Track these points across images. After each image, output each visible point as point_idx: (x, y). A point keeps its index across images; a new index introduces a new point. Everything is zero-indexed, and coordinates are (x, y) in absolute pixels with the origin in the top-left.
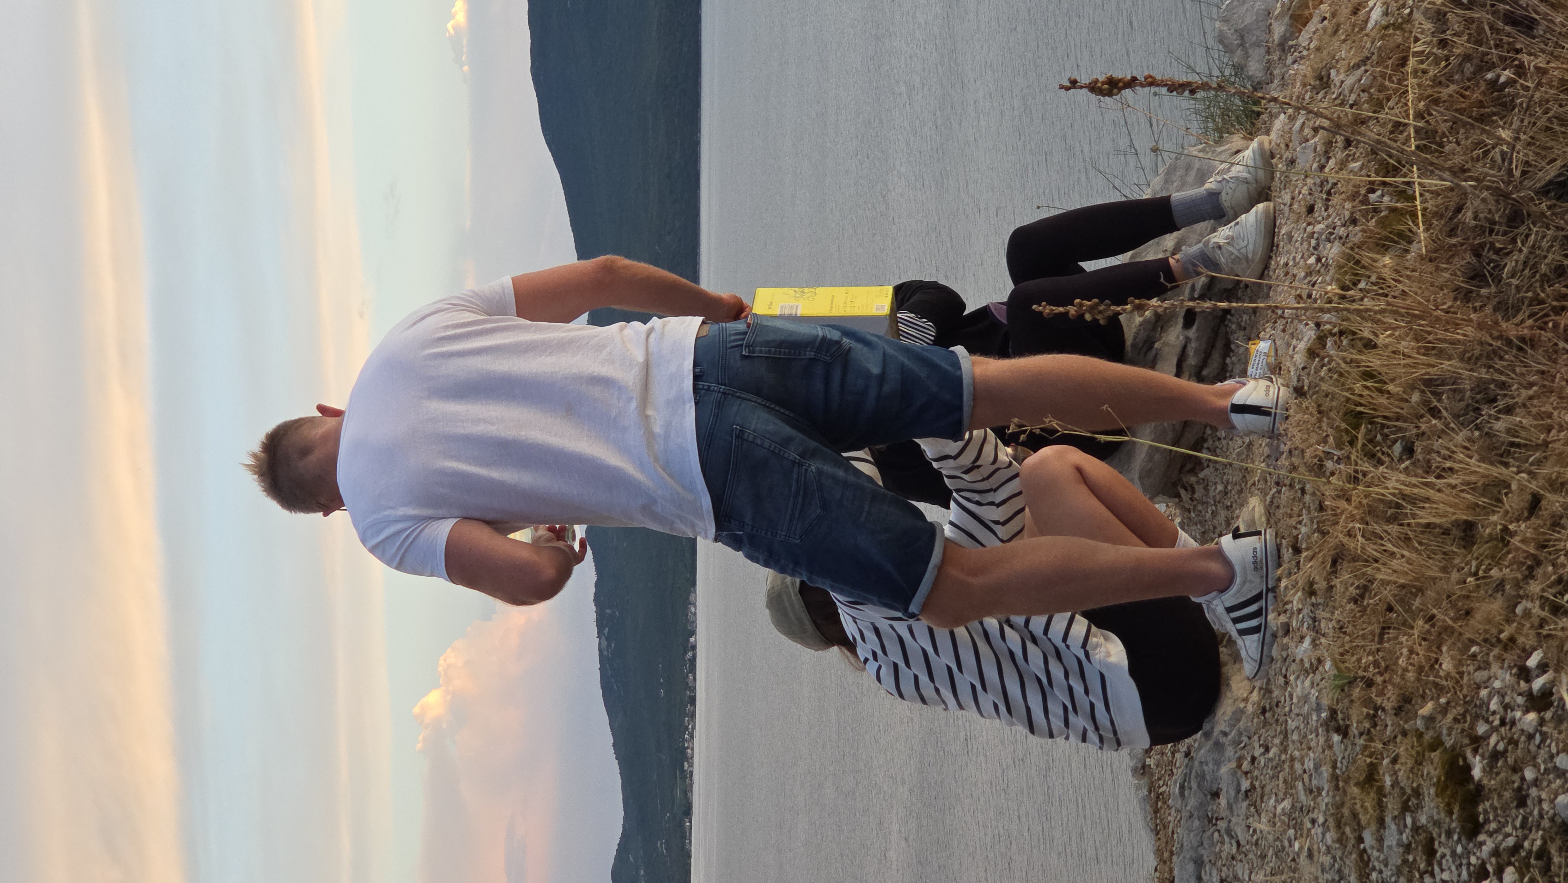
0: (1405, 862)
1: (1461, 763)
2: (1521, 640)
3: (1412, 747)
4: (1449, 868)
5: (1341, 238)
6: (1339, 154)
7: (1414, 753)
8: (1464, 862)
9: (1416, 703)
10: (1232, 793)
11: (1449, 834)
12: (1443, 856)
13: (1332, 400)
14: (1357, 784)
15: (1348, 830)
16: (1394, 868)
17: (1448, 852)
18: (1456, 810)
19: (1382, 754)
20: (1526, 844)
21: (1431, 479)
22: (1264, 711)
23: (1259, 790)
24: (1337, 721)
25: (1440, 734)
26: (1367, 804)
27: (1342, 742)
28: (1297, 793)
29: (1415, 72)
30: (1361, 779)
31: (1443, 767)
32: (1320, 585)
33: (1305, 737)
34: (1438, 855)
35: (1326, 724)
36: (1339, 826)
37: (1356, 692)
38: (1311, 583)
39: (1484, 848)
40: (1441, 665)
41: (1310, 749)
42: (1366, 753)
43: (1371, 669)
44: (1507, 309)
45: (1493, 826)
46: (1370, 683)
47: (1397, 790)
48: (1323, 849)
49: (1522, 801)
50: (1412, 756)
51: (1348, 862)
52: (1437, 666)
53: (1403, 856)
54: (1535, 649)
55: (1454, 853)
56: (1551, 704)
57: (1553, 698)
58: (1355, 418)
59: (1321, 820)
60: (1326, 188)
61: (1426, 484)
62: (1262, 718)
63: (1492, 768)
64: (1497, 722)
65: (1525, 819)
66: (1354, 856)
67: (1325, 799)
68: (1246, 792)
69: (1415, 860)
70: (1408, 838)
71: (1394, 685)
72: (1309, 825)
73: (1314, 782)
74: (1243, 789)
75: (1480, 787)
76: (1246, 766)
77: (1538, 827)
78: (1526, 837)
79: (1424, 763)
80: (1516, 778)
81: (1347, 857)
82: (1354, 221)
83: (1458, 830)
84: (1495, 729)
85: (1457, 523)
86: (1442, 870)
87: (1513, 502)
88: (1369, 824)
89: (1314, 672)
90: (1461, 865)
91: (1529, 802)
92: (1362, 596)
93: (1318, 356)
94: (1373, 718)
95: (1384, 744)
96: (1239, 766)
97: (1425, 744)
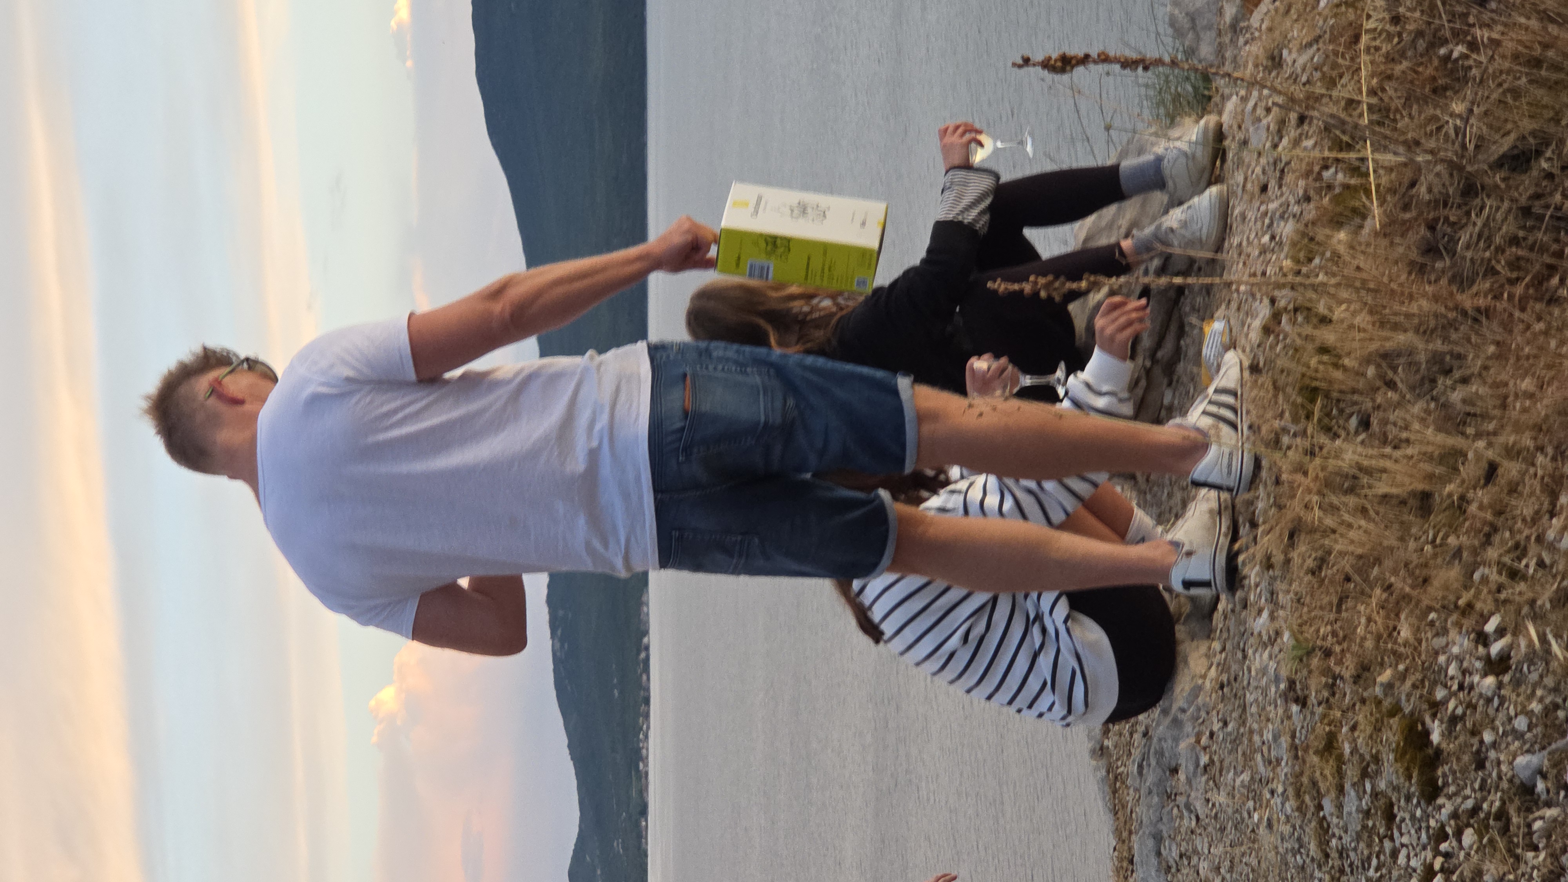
0: (1364, 827)
1: (1420, 727)
2: (1479, 606)
3: (1371, 714)
4: (1409, 832)
5: (1294, 216)
6: (1292, 132)
7: (1373, 719)
8: (1424, 825)
9: (1375, 670)
10: (1191, 768)
11: (1408, 799)
12: (1403, 820)
13: (1288, 374)
14: (1316, 752)
15: (1307, 798)
16: (1354, 834)
17: (1407, 816)
18: (1415, 775)
19: (1341, 723)
20: (1485, 806)
21: (1388, 450)
22: (1222, 687)
23: (1217, 764)
24: (1295, 690)
25: (1399, 701)
26: (1327, 772)
27: (1301, 711)
28: (1256, 765)
29: (1368, 49)
30: (1321, 747)
31: (1402, 733)
32: (1278, 558)
33: (1264, 709)
34: (1398, 819)
35: (1285, 696)
36: (1298, 795)
37: (1315, 662)
38: (1268, 557)
39: (1443, 811)
40: (1399, 633)
41: (1268, 720)
42: (1326, 721)
43: (1329, 638)
44: (1462, 281)
45: (1452, 789)
46: (1328, 653)
47: (1356, 758)
48: (1283, 818)
49: (1480, 764)
50: (1370, 722)
51: (1307, 830)
52: (1395, 634)
53: (1363, 820)
54: (1492, 614)
55: (1413, 817)
56: (1507, 669)
57: (1511, 662)
58: (1311, 393)
59: (1280, 789)
60: (1280, 166)
61: (1383, 456)
62: (1220, 693)
63: (1450, 733)
64: (1455, 687)
65: (1484, 781)
66: (1313, 824)
67: (1284, 769)
68: (1205, 767)
69: (1374, 825)
70: (1367, 804)
71: (1352, 654)
72: (1268, 796)
73: (1273, 753)
74: (1202, 764)
75: (1438, 751)
76: (1204, 740)
77: (1497, 788)
78: (1484, 799)
79: (1383, 729)
80: (1475, 741)
81: (1306, 825)
82: (1307, 199)
83: (1417, 794)
84: (1455, 694)
85: (1413, 494)
86: (1402, 834)
87: (1470, 470)
88: (1328, 791)
89: (1273, 645)
90: (1420, 828)
91: (1488, 764)
92: (1320, 568)
93: (1273, 332)
94: (1332, 688)
95: (1343, 711)
96: (1198, 741)
97: (1384, 710)
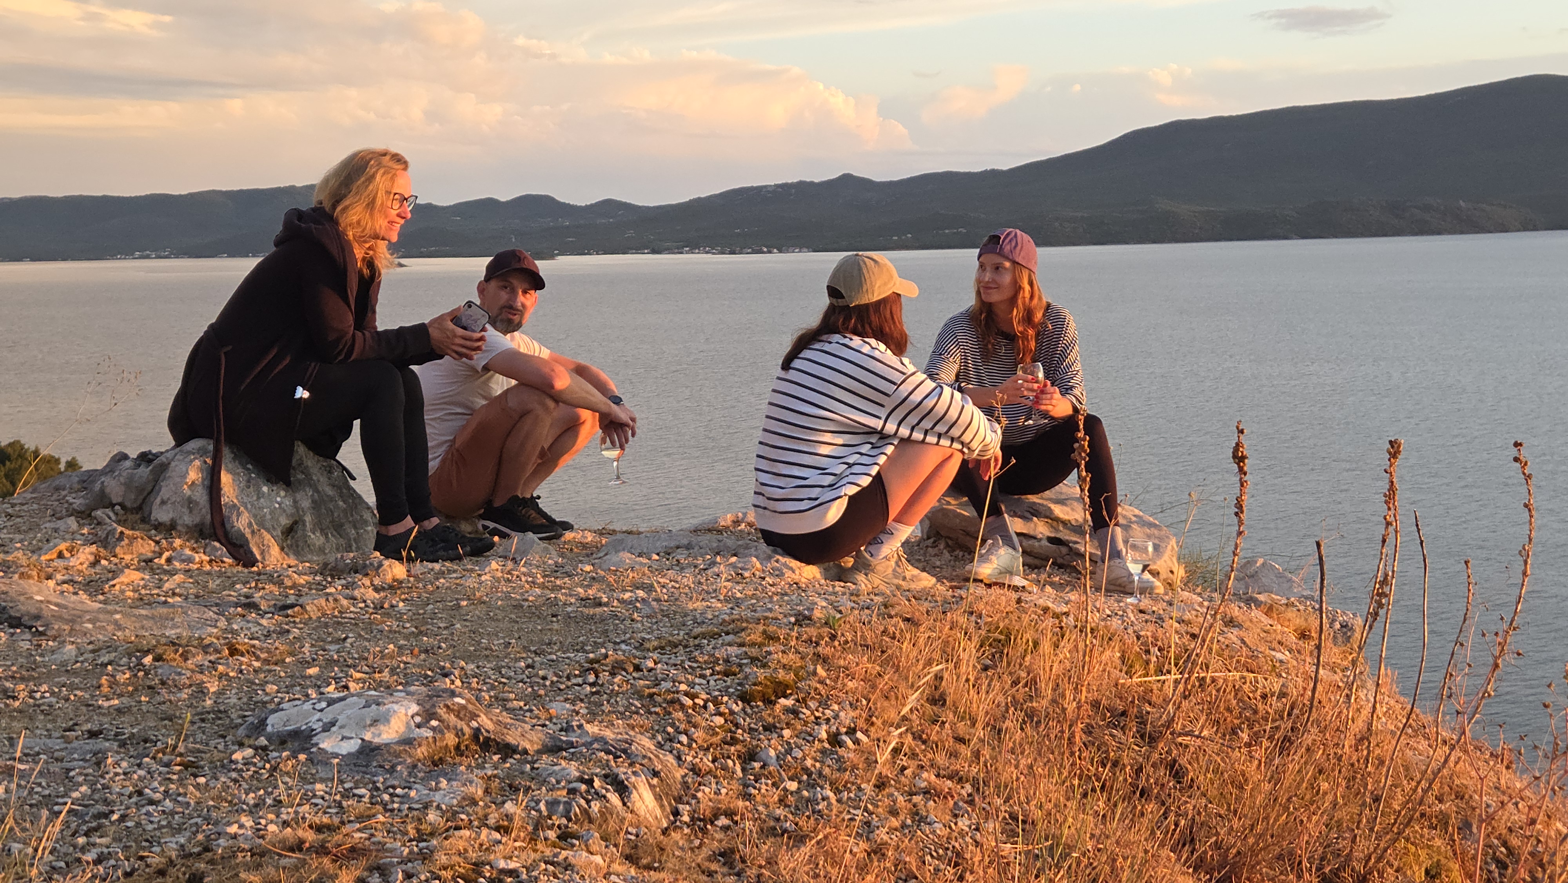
4: (718, 685)
5: (1126, 630)
7: (791, 664)
8: (724, 694)
9: (824, 666)
11: (740, 684)
14: (765, 631)
15: (733, 627)
16: (712, 654)
17: (728, 683)
18: (759, 688)
19: (787, 646)
20: (740, 731)
25: (806, 680)
26: (753, 638)
27: (791, 623)
28: (749, 601)
29: (1244, 678)
30: (769, 634)
31: (785, 682)
33: (788, 604)
34: (726, 679)
35: (798, 614)
36: (734, 622)
37: (826, 631)
39: (735, 706)
41: (781, 607)
42: (787, 637)
43: (843, 639)
45: (749, 711)
46: (833, 639)
47: (764, 654)
48: (716, 614)
49: (767, 729)
51: (711, 627)
52: (850, 679)
53: (723, 658)
54: (868, 737)
55: (729, 687)
56: (833, 746)
57: (838, 749)
59: (734, 612)
63: (787, 710)
65: (756, 730)
66: (716, 631)
67: (749, 615)
69: (720, 665)
70: (734, 661)
71: (834, 653)
72: (730, 607)
73: (759, 609)
75: (774, 703)
77: (752, 738)
78: (744, 731)
79: (786, 670)
80: (783, 726)
81: (715, 627)
83: (744, 690)
84: (813, 713)
86: (716, 681)
91: (767, 733)
94: (810, 641)
95: (794, 647)
97: (799, 671)
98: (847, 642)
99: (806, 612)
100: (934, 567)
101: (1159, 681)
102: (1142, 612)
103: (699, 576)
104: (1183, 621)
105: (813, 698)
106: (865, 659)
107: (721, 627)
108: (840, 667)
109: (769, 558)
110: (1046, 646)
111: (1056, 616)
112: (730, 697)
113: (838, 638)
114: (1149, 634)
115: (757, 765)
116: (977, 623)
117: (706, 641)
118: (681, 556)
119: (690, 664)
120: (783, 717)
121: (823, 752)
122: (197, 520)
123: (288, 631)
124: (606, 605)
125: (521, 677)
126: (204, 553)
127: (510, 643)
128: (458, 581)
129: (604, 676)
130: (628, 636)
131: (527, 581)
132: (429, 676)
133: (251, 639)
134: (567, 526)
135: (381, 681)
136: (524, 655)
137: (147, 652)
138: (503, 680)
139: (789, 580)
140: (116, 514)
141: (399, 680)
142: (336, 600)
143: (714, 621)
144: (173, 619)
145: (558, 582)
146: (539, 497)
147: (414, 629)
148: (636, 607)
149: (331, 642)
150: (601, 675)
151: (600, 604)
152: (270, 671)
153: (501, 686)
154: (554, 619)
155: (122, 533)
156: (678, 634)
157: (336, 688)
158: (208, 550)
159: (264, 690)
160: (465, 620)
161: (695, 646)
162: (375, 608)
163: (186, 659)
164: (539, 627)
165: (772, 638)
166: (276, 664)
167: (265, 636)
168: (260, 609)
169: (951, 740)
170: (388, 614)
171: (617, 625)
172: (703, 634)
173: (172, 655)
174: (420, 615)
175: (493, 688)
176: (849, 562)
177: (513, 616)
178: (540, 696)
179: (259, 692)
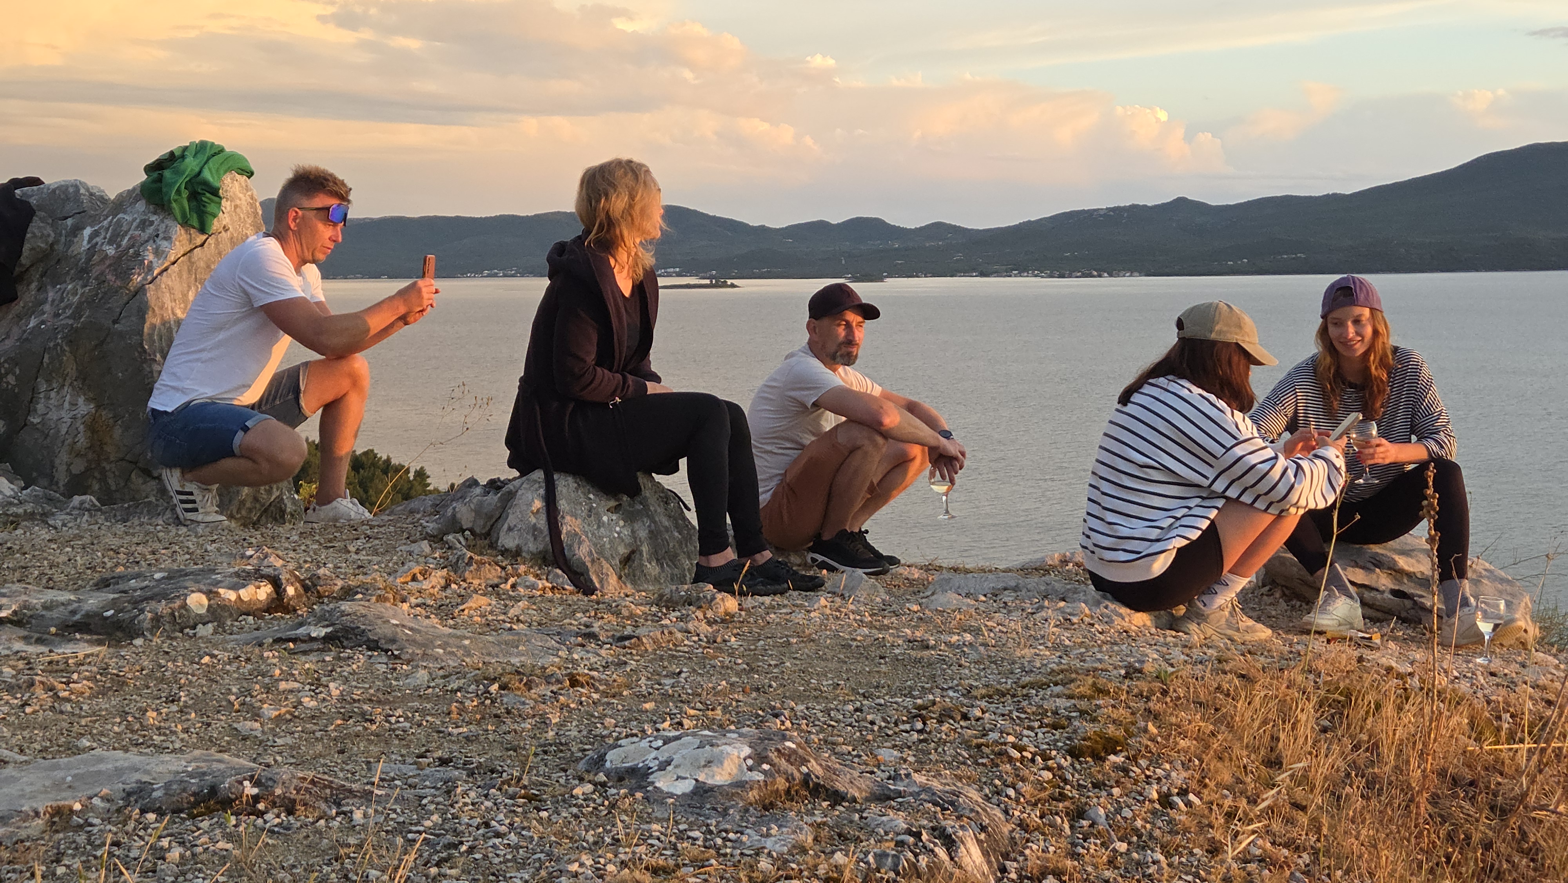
0: (1047, 711)
1: (1118, 748)
2: (1206, 791)
3: (1125, 718)
4: (1047, 738)
5: (1475, 693)
6: (1537, 695)
7: (1121, 719)
8: (1052, 748)
9: (1156, 723)
14: (1094, 683)
15: (1062, 677)
16: (1041, 705)
17: (1057, 737)
18: (1088, 743)
19: (1117, 700)
20: (1068, 787)
23: (1074, 628)
24: (1135, 673)
25: (1136, 737)
26: (1082, 688)
27: (1121, 676)
28: (1078, 649)
30: (1099, 687)
31: (1114, 738)
33: (1118, 655)
34: (1055, 732)
35: (1129, 667)
36: (1063, 672)
37: (1158, 686)
39: (1063, 761)
40: (1183, 740)
41: (1111, 657)
42: (1117, 691)
43: (1175, 695)
45: (1078, 767)
46: (1165, 693)
47: (1094, 708)
48: (1045, 662)
49: (1096, 786)
51: (1040, 676)
52: (1182, 737)
53: (1051, 710)
54: (1201, 799)
55: (1058, 741)
56: (1164, 807)
57: (1169, 809)
58: (1348, 693)
59: (1063, 661)
62: (1123, 631)
63: (1116, 768)
64: (1148, 773)
65: (1085, 787)
66: (1044, 680)
67: (1078, 665)
68: (1069, 620)
69: (1049, 717)
70: (1063, 713)
71: (1166, 709)
72: (1058, 655)
73: (1088, 658)
74: (1071, 617)
75: (1104, 760)
77: (1081, 796)
78: (1073, 787)
79: (1116, 726)
80: (1113, 783)
81: (1043, 676)
82: (1489, 702)
83: (1073, 745)
84: (1143, 772)
85: (1281, 757)
87: (1299, 793)
88: (1069, 689)
89: (1164, 662)
90: (1049, 745)
91: (1096, 790)
92: (1223, 693)
94: (1141, 696)
95: (1125, 702)
97: (1129, 727)
98: (1179, 698)
99: (1137, 665)
100: (1269, 617)
101: (1511, 749)
102: (1493, 674)
103: (1027, 621)
104: (1538, 686)
105: (1143, 757)
106: (1198, 717)
107: (1050, 677)
108: (1171, 725)
109: (1098, 604)
110: (1389, 709)
111: (1400, 676)
112: (1058, 750)
113: (1171, 694)
114: (1500, 699)
115: (1085, 823)
116: (1316, 682)
117: (1034, 692)
118: (1008, 597)
119: (1018, 714)
120: (1113, 774)
121: (1154, 812)
122: (541, 547)
123: (625, 663)
124: (934, 648)
125: (850, 720)
126: (547, 579)
127: (838, 685)
128: (788, 617)
129: (932, 724)
130: (955, 682)
131: (855, 619)
132: (760, 716)
133: (590, 670)
134: (893, 561)
135: (714, 719)
136: (853, 698)
137: (494, 680)
138: (833, 723)
139: (1119, 627)
140: (467, 539)
141: (732, 719)
142: (670, 633)
143: (1042, 670)
144: (517, 647)
145: (886, 622)
146: (867, 532)
147: (745, 666)
148: (964, 651)
149: (666, 676)
150: (928, 722)
151: (927, 647)
152: (608, 704)
153: (830, 728)
154: (882, 661)
155: (471, 558)
156: (1006, 683)
157: (671, 725)
158: (550, 577)
159: (602, 724)
160: (794, 658)
161: (1023, 696)
162: (708, 642)
163: (530, 689)
164: (867, 669)
165: (1102, 692)
166: (614, 697)
167: (604, 667)
168: (599, 640)
169: (1288, 807)
170: (721, 649)
171: (944, 670)
172: (1032, 683)
173: (517, 684)
174: (750, 650)
175: (822, 730)
176: (1181, 610)
177: (842, 656)
178: (869, 741)
179: (599, 725)
